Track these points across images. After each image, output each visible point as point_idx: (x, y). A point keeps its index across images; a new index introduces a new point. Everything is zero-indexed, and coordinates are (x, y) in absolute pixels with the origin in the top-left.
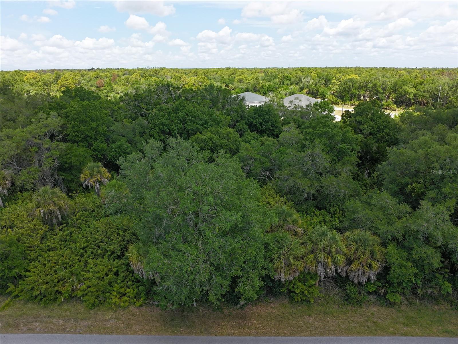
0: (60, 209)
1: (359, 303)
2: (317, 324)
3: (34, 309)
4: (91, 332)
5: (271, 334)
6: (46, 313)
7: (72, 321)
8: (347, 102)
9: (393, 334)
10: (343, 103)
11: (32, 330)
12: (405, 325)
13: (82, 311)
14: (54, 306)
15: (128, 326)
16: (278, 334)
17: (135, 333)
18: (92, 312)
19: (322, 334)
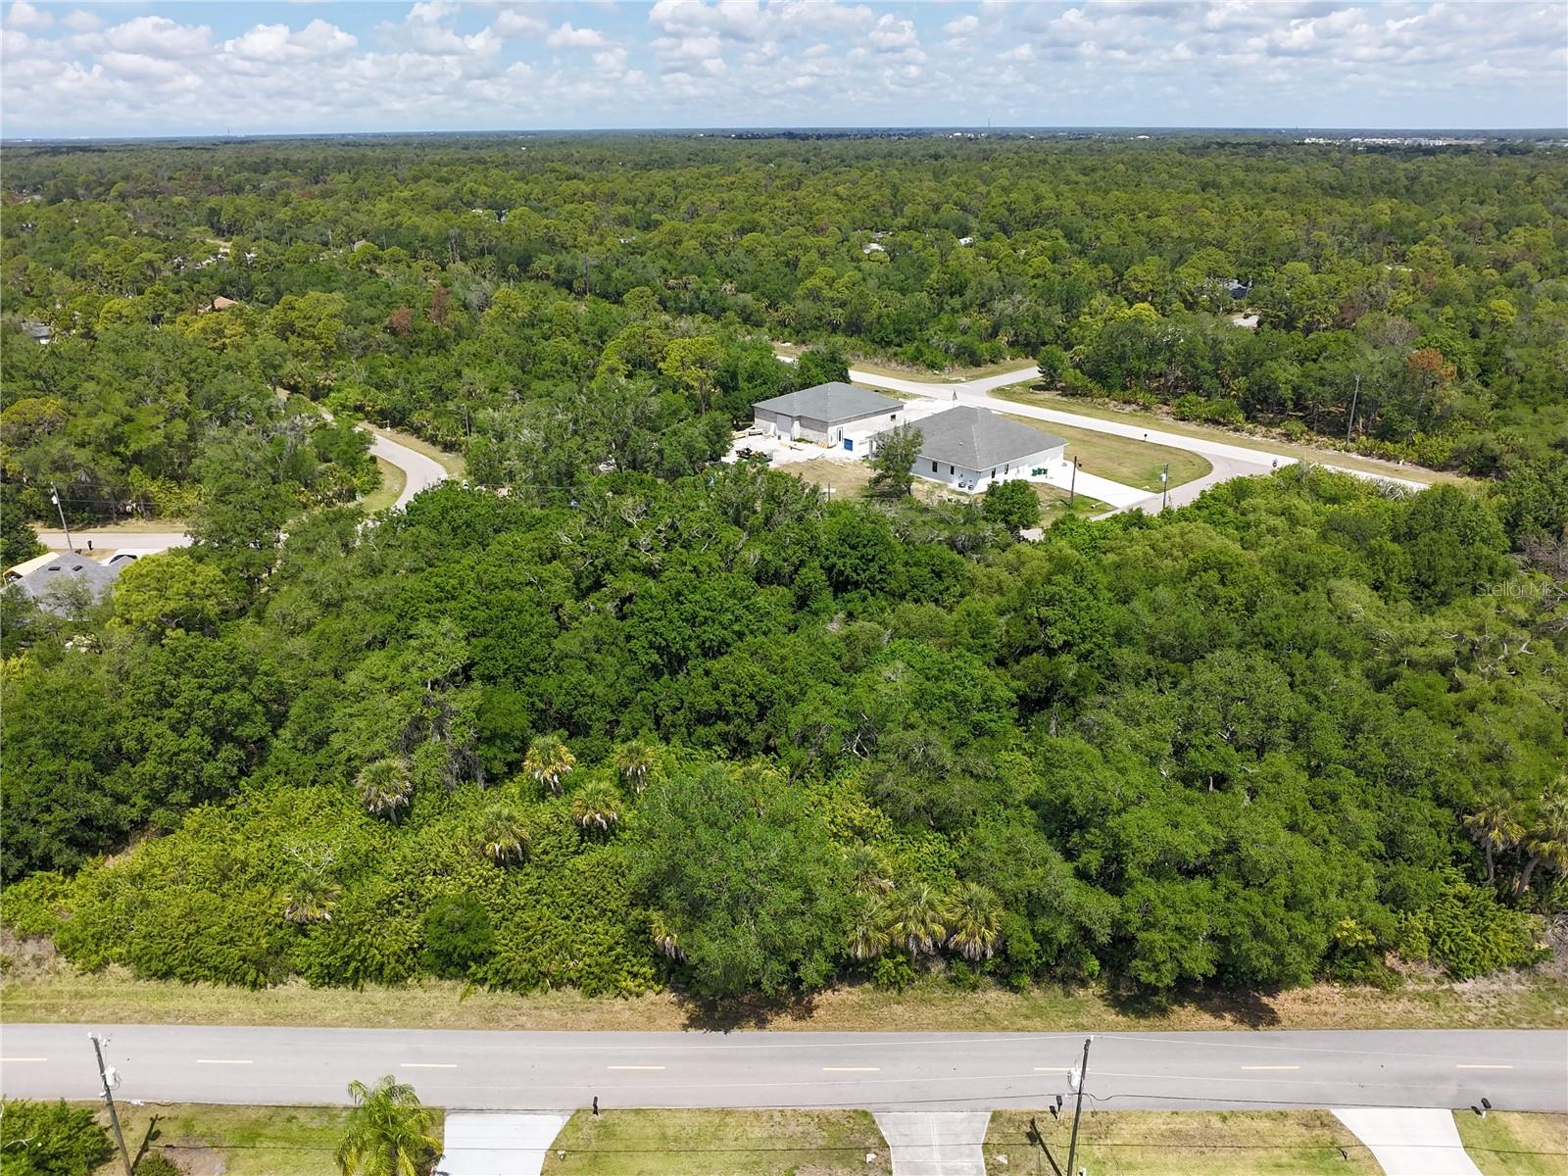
0: (522, 841)
1: (974, 988)
2: (907, 1015)
3: (508, 998)
4: (602, 1028)
5: (844, 1029)
6: (526, 1003)
7: (570, 1014)
8: (1117, 392)
9: (1005, 1029)
10: (1105, 392)
11: (522, 1027)
12: (1027, 1017)
13: (578, 999)
14: (536, 993)
15: (651, 1020)
16: (853, 1029)
17: (661, 1028)
18: (594, 1000)
19: (911, 1029)
